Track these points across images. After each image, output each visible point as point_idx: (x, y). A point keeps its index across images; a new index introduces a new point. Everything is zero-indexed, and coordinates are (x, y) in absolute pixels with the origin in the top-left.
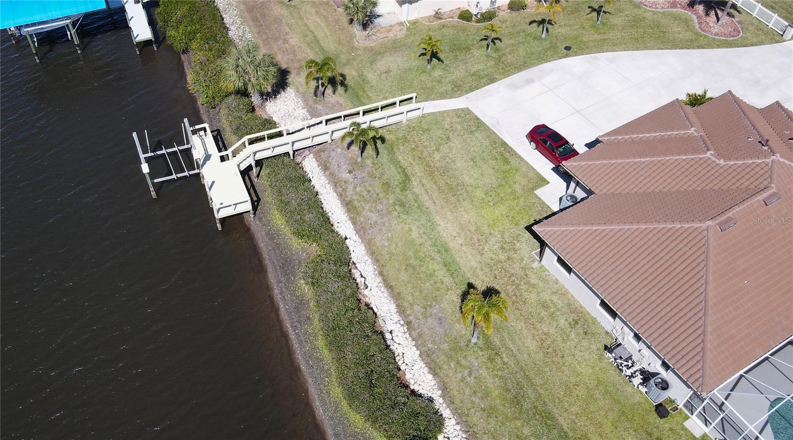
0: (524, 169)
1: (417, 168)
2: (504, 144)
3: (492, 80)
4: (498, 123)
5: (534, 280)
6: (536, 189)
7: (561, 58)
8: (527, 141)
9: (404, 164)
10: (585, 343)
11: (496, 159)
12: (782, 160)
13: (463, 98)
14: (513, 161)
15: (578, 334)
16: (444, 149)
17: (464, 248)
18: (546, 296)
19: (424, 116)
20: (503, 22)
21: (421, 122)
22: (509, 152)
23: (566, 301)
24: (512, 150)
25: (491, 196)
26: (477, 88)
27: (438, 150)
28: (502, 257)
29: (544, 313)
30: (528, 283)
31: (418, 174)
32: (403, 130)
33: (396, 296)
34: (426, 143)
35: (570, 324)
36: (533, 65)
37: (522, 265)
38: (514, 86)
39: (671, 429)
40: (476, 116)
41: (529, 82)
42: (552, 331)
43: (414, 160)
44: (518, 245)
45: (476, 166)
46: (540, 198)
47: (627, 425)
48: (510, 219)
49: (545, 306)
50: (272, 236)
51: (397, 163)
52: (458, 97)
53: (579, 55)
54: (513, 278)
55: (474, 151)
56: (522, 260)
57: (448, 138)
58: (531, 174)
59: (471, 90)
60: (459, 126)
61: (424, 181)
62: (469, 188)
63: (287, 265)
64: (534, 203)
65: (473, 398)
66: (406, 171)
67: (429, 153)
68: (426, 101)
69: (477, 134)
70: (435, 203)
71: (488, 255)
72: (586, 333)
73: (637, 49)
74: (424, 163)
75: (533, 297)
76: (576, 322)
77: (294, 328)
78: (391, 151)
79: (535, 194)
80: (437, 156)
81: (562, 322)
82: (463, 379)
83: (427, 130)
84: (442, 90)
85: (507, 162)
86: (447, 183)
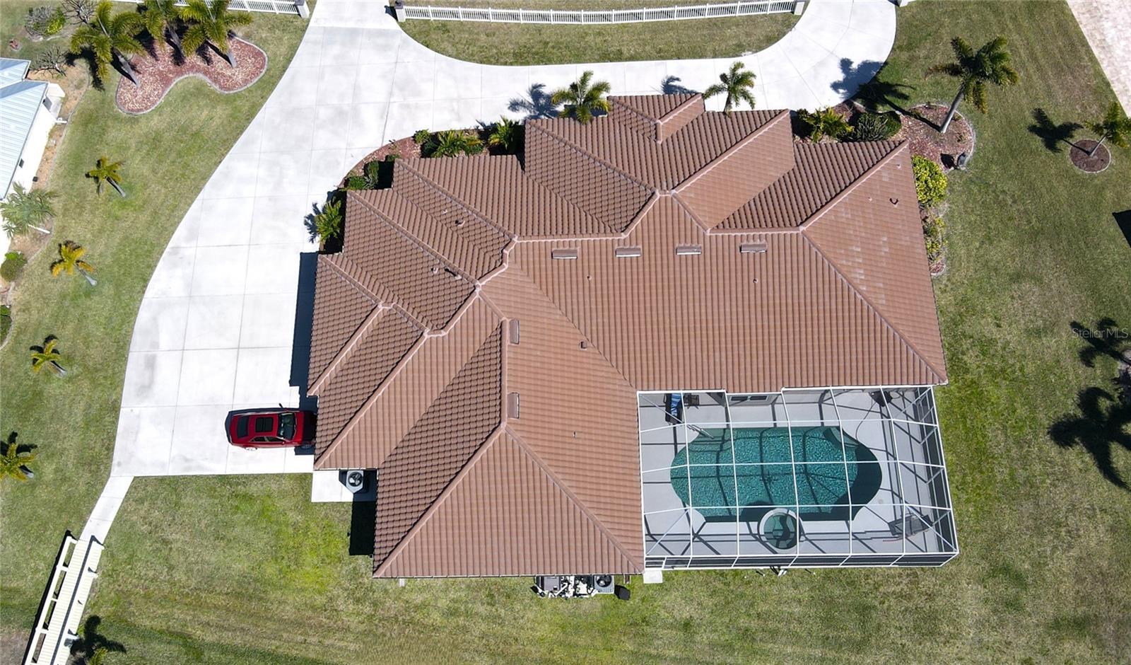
0: (275, 487)
1: (177, 613)
2: (224, 479)
3: (115, 409)
4: (187, 460)
5: (418, 599)
6: (310, 498)
7: (144, 292)
8: (237, 449)
9: (159, 624)
10: (518, 607)
11: (237, 507)
13: (115, 470)
14: (253, 489)
15: (504, 606)
16: (176, 558)
17: (327, 642)
18: (443, 603)
19: (107, 545)
20: (26, 309)
21: (112, 555)
22: (238, 484)
23: (463, 586)
24: (237, 476)
25: (283, 558)
26: (112, 438)
27: (171, 568)
28: (368, 609)
29: (461, 621)
30: (417, 608)
31: (188, 618)
32: (107, 587)
34: (151, 574)
35: (488, 604)
36: (129, 335)
37: (393, 596)
38: (145, 389)
39: (643, 600)
40: (156, 478)
41: (151, 364)
42: (483, 627)
43: (163, 607)
44: (366, 581)
45: (229, 541)
46: (325, 503)
47: (617, 636)
48: (328, 561)
49: (453, 613)
51: (148, 636)
52: (109, 476)
53: (156, 266)
54: (400, 618)
55: (207, 526)
56: (386, 591)
57: (165, 542)
58: (287, 485)
59: (110, 449)
60: (157, 513)
61: (204, 618)
62: (255, 574)
64: (326, 516)
66: (171, 629)
67: (169, 581)
68: (85, 522)
69: (184, 501)
70: (243, 629)
71: (353, 622)
72: (508, 596)
73: (198, 189)
74: (177, 597)
75: (436, 618)
76: (491, 596)
78: (131, 629)
79: (316, 503)
80: (179, 575)
81: (482, 609)
83: (132, 556)
84: (82, 488)
85: (248, 498)
86: (227, 594)
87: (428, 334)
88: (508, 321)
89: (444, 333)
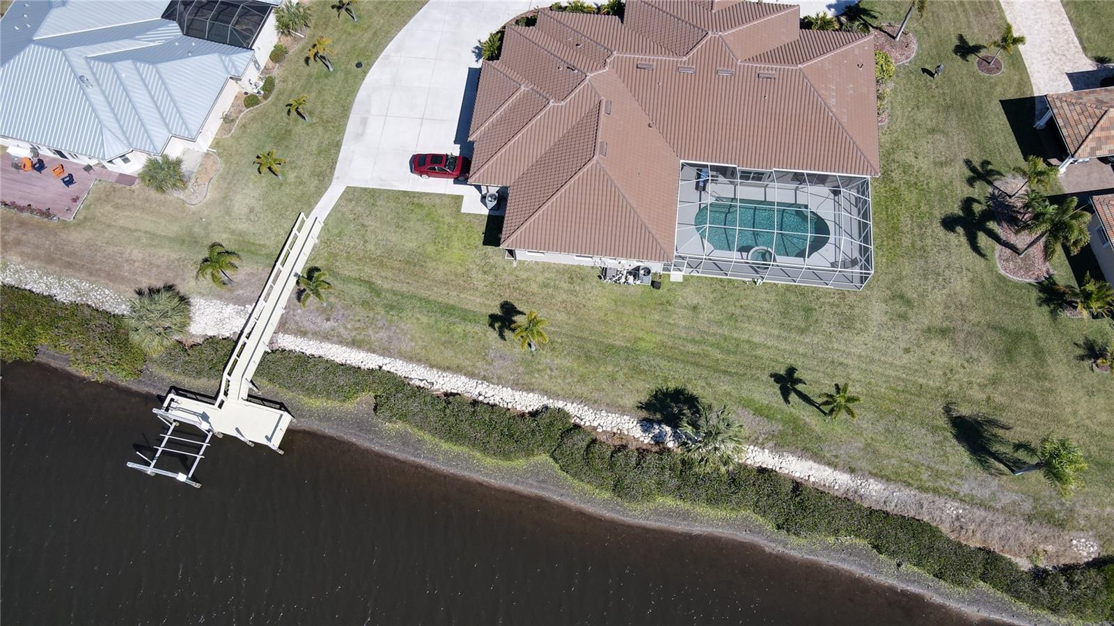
0: (438, 201)
1: (366, 269)
2: (405, 193)
3: (338, 145)
4: (382, 180)
5: (524, 276)
6: (461, 209)
7: (364, 79)
8: (416, 176)
9: (355, 275)
10: (588, 286)
11: (412, 210)
12: (592, 75)
13: (334, 181)
14: (424, 201)
15: (579, 284)
16: (370, 236)
17: (461, 296)
18: (540, 279)
19: (326, 223)
20: (285, 81)
21: (328, 230)
22: (414, 197)
23: (554, 270)
24: (414, 193)
25: (439, 243)
26: (335, 163)
27: (366, 242)
28: (491, 279)
29: (550, 291)
30: (523, 280)
31: (374, 273)
32: (322, 249)
33: (458, 370)
34: (352, 244)
35: (569, 282)
36: (351, 103)
37: (508, 272)
38: (359, 136)
39: (668, 290)
40: (361, 188)
41: (364, 122)
42: (565, 296)
43: (358, 265)
44: (491, 261)
45: (405, 229)
46: (470, 214)
47: (649, 310)
48: (468, 247)
49: (546, 285)
50: (326, 417)
51: (347, 280)
52: (330, 184)
53: (373, 65)
54: (511, 286)
55: (392, 219)
56: (504, 269)
57: (363, 225)
58: (447, 201)
59: (333, 168)
60: (360, 208)
61: (383, 274)
62: (420, 250)
63: (361, 425)
64: (470, 221)
65: (567, 381)
66: (362, 278)
67: (363, 250)
68: (313, 209)
69: (378, 203)
70: (408, 283)
71: (481, 286)
72: (582, 279)
73: (405, 23)
74: (368, 260)
75: (534, 287)
76: (572, 278)
77: (418, 456)
78: (335, 275)
79: (464, 213)
80: (370, 247)
81: (565, 286)
82: (551, 377)
83: (340, 233)
84: (313, 189)
85: (420, 206)
86: (400, 261)
87: (553, 102)
88: (605, 100)
89: (563, 103)
